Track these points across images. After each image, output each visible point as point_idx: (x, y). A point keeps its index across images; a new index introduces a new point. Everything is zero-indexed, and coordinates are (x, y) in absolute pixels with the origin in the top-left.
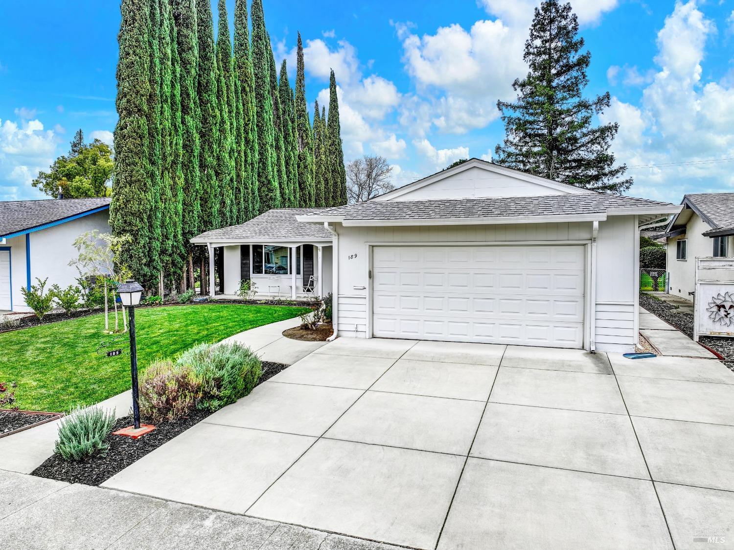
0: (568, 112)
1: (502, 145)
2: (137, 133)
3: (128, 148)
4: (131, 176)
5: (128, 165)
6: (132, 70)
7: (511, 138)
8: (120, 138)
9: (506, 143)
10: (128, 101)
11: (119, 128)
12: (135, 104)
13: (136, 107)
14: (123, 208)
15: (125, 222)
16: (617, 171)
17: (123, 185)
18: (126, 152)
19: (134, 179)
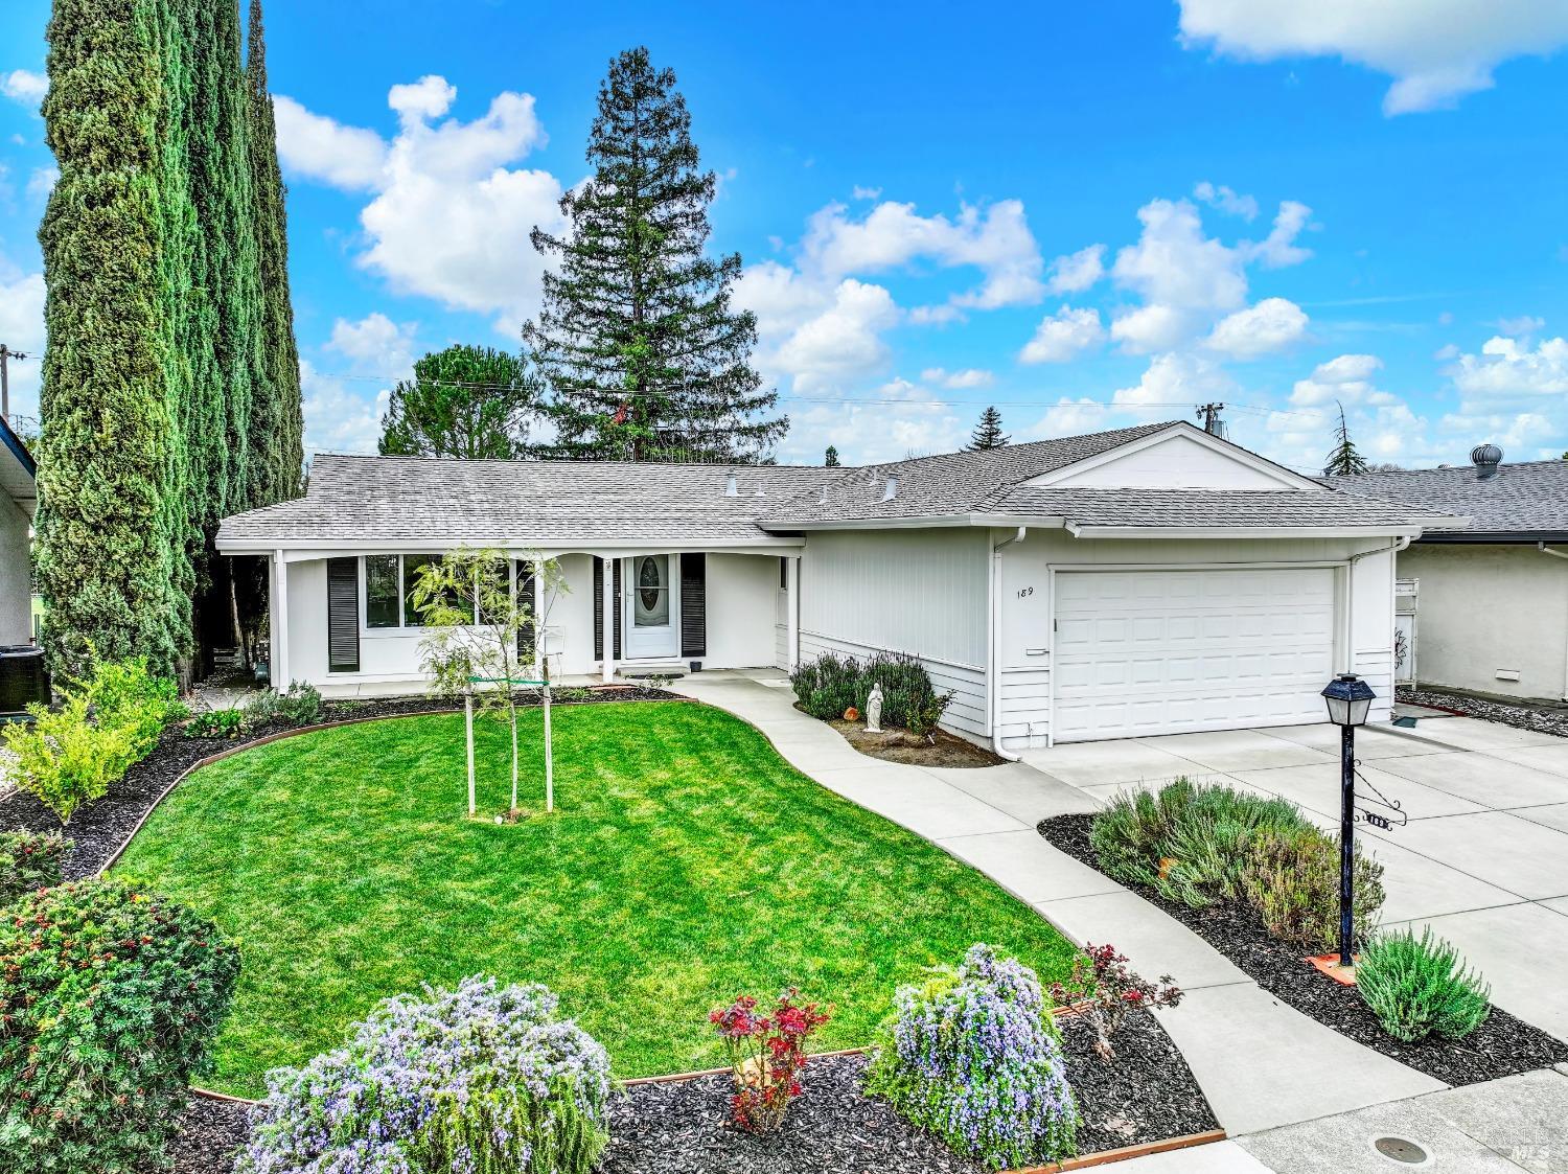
0: (672, 279)
1: (537, 323)
2: (145, 225)
3: (120, 265)
4: (130, 354)
5: (118, 316)
6: (124, 28)
7: (552, 310)
8: (87, 229)
9: (543, 319)
10: (115, 120)
11: (83, 198)
12: (134, 134)
13: (136, 144)
14: (113, 449)
15: (119, 490)
16: (762, 401)
17: (106, 379)
18: (115, 278)
19: (140, 361)
